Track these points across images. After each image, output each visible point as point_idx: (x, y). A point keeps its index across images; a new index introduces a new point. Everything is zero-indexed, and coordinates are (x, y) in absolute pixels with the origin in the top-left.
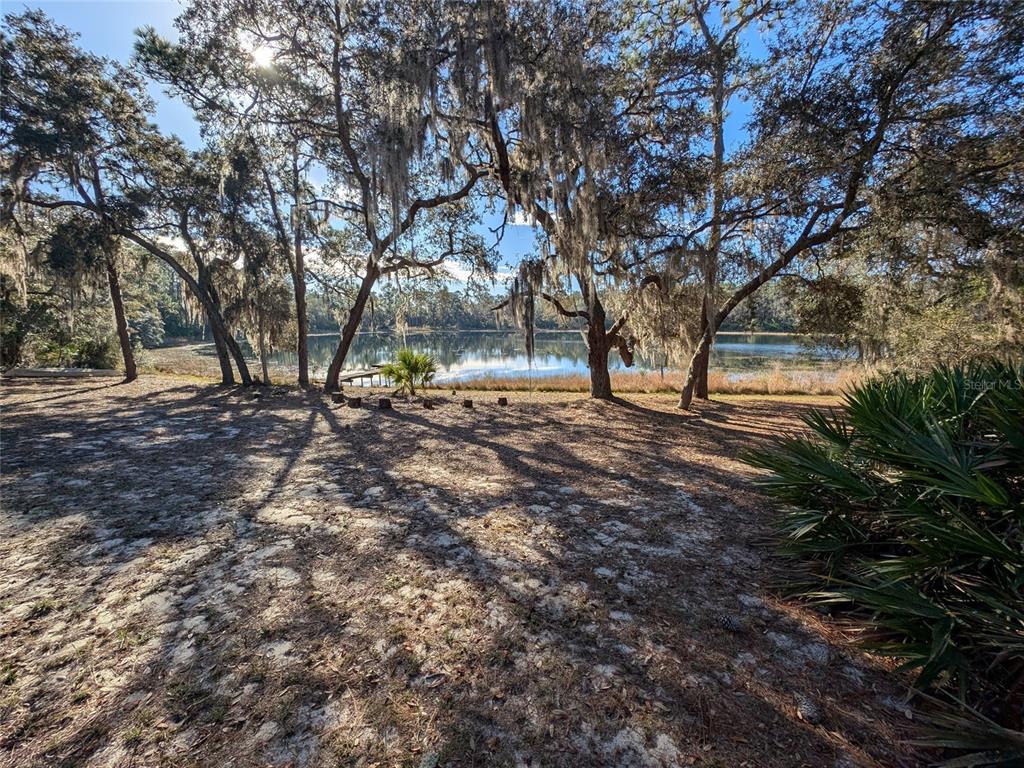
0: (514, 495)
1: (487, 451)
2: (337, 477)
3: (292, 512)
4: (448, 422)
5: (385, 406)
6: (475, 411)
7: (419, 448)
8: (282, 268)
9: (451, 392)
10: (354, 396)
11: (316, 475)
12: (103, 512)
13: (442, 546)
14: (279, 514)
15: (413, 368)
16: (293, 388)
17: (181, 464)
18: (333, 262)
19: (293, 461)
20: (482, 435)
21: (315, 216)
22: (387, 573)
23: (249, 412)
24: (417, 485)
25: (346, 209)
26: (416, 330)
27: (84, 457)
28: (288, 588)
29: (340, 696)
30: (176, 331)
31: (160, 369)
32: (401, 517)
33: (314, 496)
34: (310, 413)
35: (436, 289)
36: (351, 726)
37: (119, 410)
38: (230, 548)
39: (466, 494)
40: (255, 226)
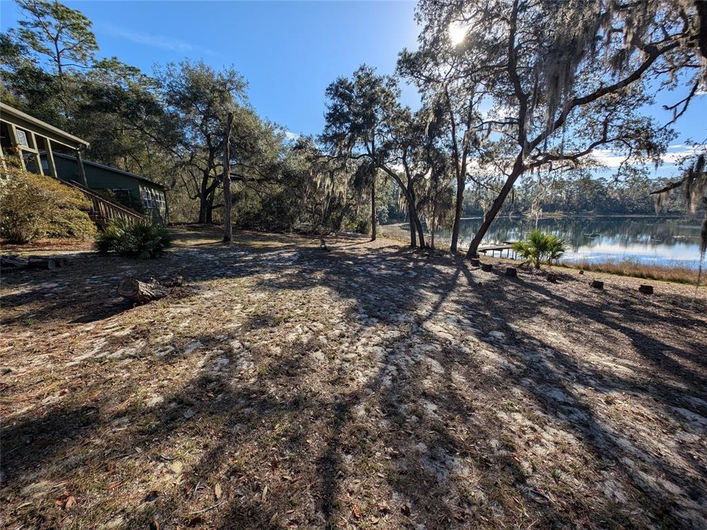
0: (650, 387)
1: (616, 333)
2: (471, 316)
3: (441, 329)
4: (571, 298)
5: (511, 274)
6: (605, 292)
7: (540, 312)
8: (452, 175)
9: (579, 271)
10: (487, 263)
11: (457, 311)
12: (362, 301)
13: (555, 399)
14: (435, 328)
15: (541, 246)
16: (447, 253)
17: (390, 286)
18: (487, 166)
19: (443, 298)
20: (613, 317)
21: (479, 134)
22: (504, 397)
23: (422, 264)
24: (535, 342)
25: (504, 124)
26: (548, 215)
27: (356, 273)
28: (437, 373)
29: (464, 458)
30: (394, 216)
31: (385, 236)
32: (518, 361)
33: (455, 324)
34: (455, 270)
35: (578, 178)
36: (470, 481)
37: (369, 254)
38: (409, 337)
39: (586, 365)
40: (440, 150)
